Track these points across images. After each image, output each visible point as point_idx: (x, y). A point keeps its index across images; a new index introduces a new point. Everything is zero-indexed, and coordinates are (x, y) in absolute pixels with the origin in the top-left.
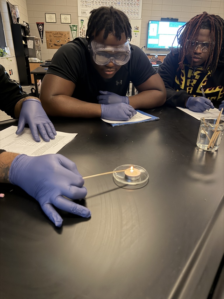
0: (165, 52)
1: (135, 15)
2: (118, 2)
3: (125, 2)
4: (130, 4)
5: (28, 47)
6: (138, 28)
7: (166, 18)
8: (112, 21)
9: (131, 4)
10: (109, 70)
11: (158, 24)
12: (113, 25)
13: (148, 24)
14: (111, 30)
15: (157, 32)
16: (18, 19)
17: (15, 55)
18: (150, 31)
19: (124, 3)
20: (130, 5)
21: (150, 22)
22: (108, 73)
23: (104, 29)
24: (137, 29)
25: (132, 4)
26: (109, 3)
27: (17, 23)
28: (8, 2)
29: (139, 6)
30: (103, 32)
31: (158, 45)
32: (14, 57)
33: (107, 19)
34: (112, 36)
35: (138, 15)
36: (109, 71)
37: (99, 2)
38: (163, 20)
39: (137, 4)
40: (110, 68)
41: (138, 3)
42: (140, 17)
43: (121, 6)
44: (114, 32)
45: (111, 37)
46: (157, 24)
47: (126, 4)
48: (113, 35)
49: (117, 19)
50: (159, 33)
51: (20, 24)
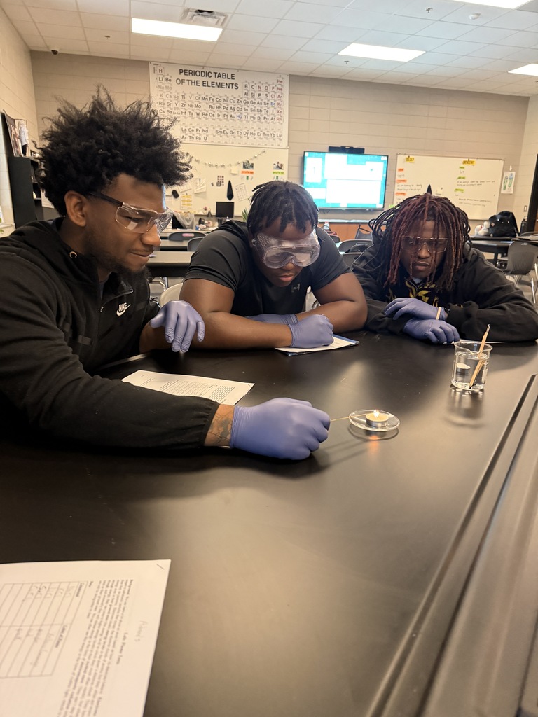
0: (340, 215)
1: (274, 139)
2: (239, 114)
3: (253, 115)
4: (262, 118)
5: (43, 205)
6: (282, 165)
7: (339, 146)
8: (291, 206)
9: (265, 118)
10: (286, 274)
11: (324, 158)
12: (293, 211)
13: (303, 159)
14: (291, 219)
15: (323, 175)
16: (24, 148)
17: (15, 222)
18: (306, 172)
19: (251, 117)
20: (262, 120)
21: (307, 154)
22: (284, 279)
23: (280, 218)
24: (280, 168)
25: (267, 119)
26: (219, 116)
27: (22, 155)
28: (3, 112)
29: (281, 122)
30: (279, 221)
31: (325, 200)
32: (12, 226)
33: (283, 202)
34: (292, 227)
35: (281, 140)
36: (286, 276)
37: (198, 114)
38: (333, 150)
39: (278, 119)
40: (288, 271)
41: (279, 117)
42: (285, 143)
43: (245, 122)
44: (296, 221)
45: (290, 228)
46: (320, 159)
47: (254, 118)
48: (294, 225)
49: (298, 202)
50: (326, 177)
51: (29, 158)
